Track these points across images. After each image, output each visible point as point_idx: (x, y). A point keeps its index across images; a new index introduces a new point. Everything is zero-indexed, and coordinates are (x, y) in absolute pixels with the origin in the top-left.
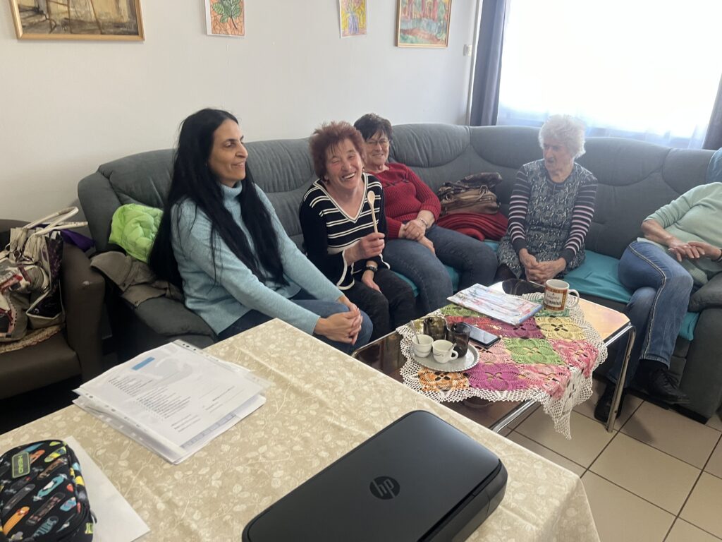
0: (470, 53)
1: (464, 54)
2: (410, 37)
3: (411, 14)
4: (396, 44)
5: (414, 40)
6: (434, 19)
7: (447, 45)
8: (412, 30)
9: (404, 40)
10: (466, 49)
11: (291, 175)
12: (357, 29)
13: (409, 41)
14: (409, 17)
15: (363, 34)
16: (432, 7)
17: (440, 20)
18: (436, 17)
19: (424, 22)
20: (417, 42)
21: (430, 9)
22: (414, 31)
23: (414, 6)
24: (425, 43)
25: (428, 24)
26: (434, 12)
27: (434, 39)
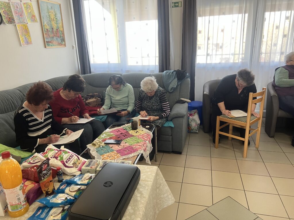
0: (75, 48)
1: (73, 49)
2: (51, 44)
3: (49, 35)
4: (45, 47)
5: (52, 45)
6: (58, 37)
7: (66, 46)
8: (51, 41)
9: (49, 45)
10: (73, 47)
11: (13, 104)
12: (28, 43)
13: (50, 45)
14: (48, 36)
15: (31, 44)
16: (57, 32)
17: (61, 37)
18: (59, 36)
19: (55, 38)
20: (54, 46)
21: (56, 33)
22: (52, 42)
23: (49, 32)
24: (57, 46)
25: (57, 39)
26: (58, 34)
27: (60, 44)
